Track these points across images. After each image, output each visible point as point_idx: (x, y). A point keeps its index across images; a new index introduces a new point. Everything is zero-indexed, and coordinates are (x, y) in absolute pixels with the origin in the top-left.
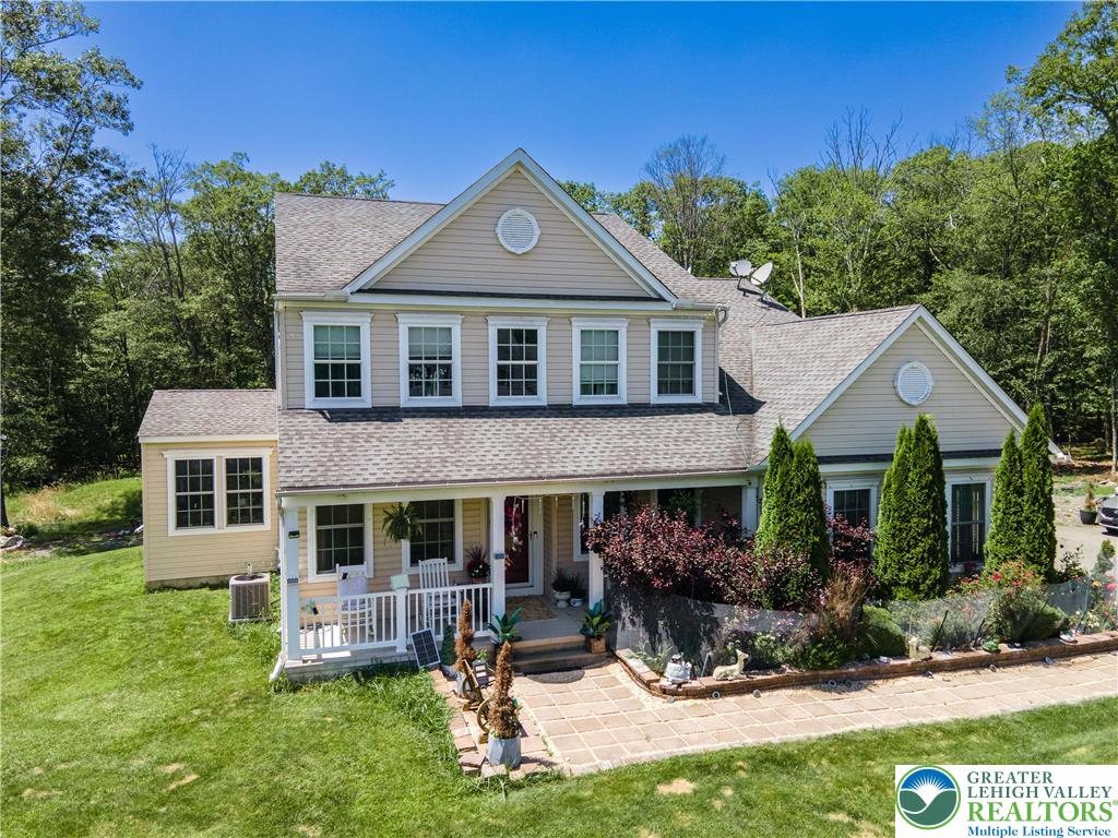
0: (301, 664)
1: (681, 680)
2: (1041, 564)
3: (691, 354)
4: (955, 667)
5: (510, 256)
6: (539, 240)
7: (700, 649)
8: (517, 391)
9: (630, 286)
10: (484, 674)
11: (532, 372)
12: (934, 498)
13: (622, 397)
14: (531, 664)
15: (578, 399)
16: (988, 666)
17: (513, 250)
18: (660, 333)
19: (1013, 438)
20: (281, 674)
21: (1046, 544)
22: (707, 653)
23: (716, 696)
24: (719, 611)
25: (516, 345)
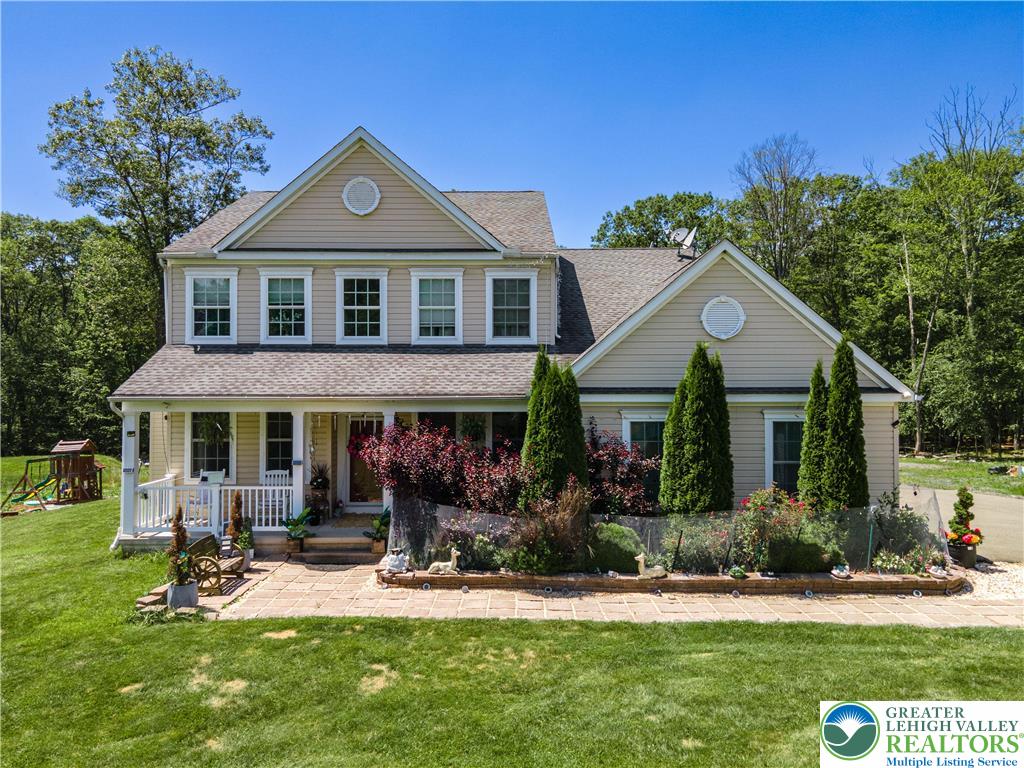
0: (131, 537)
1: (396, 570)
2: (840, 500)
3: (526, 300)
4: (692, 589)
5: (356, 217)
6: (380, 203)
7: (424, 545)
8: (362, 332)
9: (466, 240)
10: (229, 548)
11: (376, 315)
12: (705, 426)
13: (458, 339)
14: (319, 556)
15: (415, 338)
16: (730, 593)
17: (356, 212)
18: (495, 281)
19: (819, 371)
20: (118, 545)
21: (846, 479)
22: (430, 548)
23: (426, 588)
24: (441, 511)
25: (362, 293)
